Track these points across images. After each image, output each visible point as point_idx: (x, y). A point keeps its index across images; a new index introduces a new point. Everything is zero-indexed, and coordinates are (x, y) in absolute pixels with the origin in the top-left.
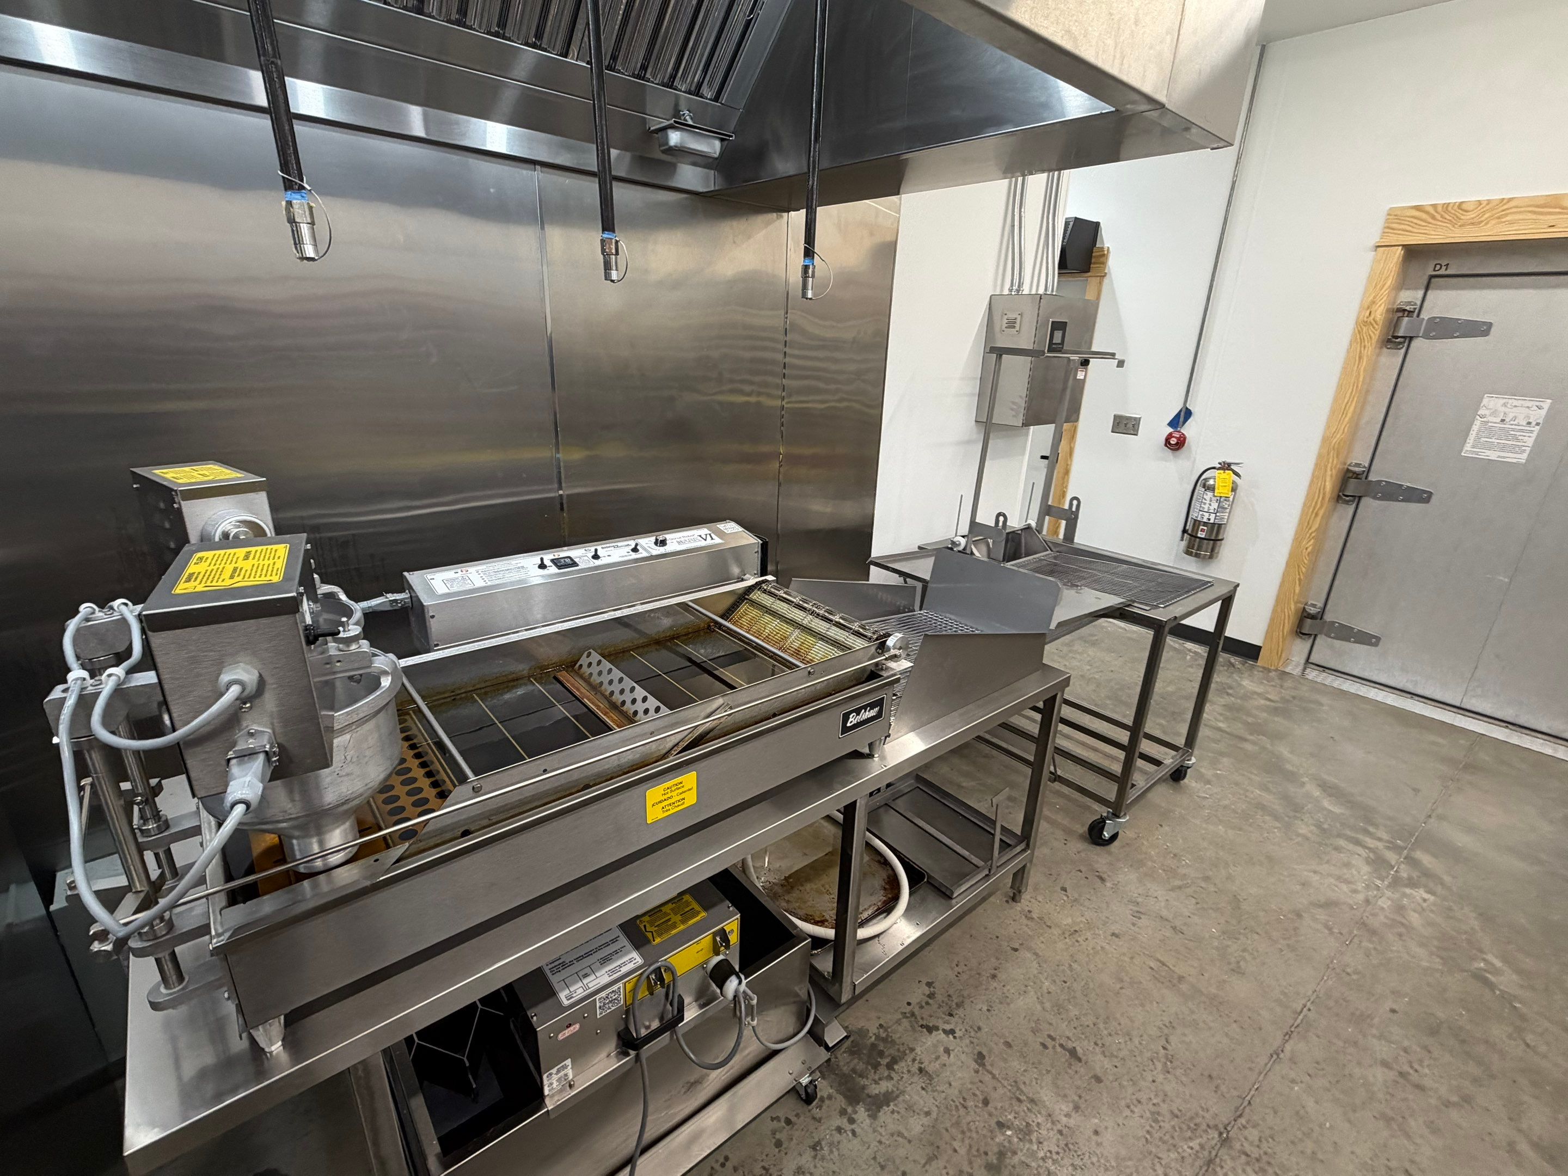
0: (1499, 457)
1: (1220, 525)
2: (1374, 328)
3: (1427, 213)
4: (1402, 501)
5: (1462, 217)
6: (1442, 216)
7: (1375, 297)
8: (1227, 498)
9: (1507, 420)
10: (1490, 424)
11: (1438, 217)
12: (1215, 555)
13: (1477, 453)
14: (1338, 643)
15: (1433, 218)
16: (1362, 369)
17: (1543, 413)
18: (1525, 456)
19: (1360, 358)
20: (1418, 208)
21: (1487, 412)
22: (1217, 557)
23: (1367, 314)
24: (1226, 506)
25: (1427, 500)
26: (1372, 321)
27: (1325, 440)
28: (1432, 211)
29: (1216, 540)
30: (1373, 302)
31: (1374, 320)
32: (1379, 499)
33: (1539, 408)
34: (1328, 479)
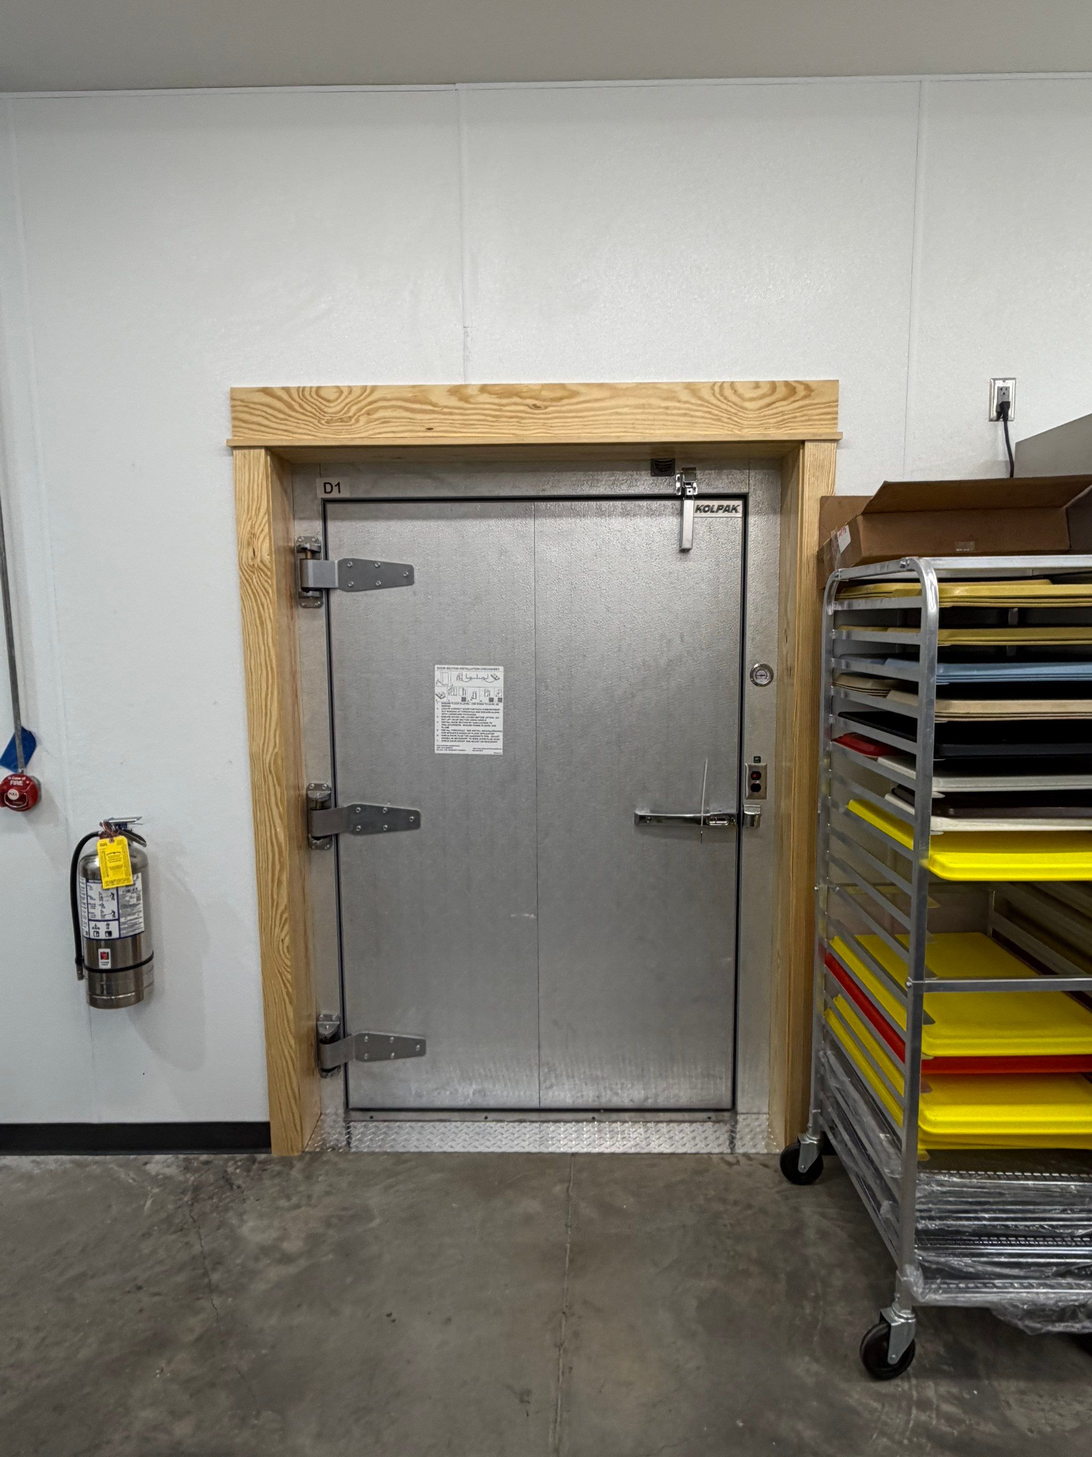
0: (474, 749)
1: (135, 938)
2: (266, 575)
3: (279, 399)
4: (389, 830)
5: (326, 410)
6: (301, 406)
7: (252, 527)
8: (129, 888)
9: (468, 698)
10: (452, 706)
11: (297, 407)
12: (146, 991)
13: (450, 748)
14: (376, 1066)
15: (291, 407)
16: (270, 641)
17: (500, 684)
18: (500, 744)
19: (262, 623)
20: (266, 391)
21: (445, 690)
22: (151, 993)
23: (251, 554)
24: (134, 901)
25: (416, 825)
26: (260, 564)
27: (254, 759)
28: (285, 397)
29: (138, 966)
30: (253, 535)
31: (262, 561)
32: (358, 833)
33: (496, 678)
34: (278, 821)
